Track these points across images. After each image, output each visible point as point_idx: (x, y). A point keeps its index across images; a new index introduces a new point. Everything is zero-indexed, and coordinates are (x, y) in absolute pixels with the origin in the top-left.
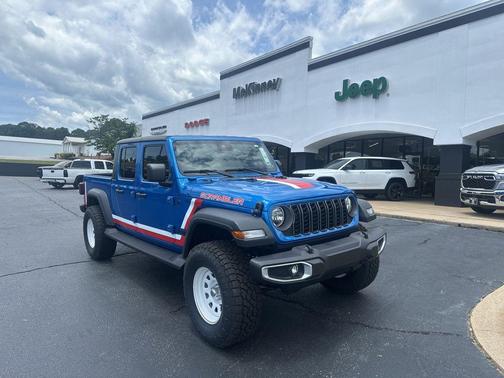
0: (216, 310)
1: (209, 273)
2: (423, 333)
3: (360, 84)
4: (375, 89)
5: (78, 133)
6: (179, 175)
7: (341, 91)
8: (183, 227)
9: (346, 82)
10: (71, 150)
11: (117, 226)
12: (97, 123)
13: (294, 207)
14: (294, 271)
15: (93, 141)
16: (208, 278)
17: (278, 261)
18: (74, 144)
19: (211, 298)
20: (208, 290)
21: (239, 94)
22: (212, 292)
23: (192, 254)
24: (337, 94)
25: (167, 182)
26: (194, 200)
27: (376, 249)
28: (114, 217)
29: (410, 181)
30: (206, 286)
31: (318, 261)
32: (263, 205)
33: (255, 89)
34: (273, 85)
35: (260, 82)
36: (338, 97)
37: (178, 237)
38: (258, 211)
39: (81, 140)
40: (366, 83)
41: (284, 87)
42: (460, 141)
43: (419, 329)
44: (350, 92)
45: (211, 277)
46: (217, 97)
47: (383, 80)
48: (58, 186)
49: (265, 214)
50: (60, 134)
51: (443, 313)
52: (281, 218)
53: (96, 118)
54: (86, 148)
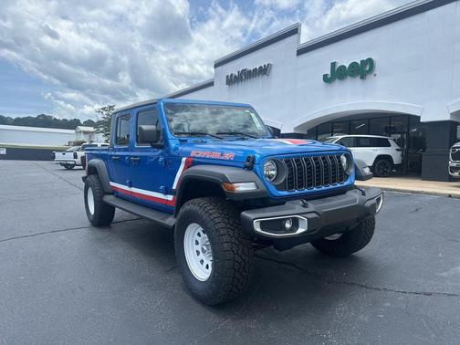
0: (207, 267)
1: (200, 230)
2: (425, 294)
3: (347, 66)
4: (362, 70)
5: (89, 123)
6: (170, 136)
7: (329, 73)
8: (174, 187)
9: (333, 65)
10: (82, 138)
11: (114, 192)
12: (105, 113)
13: (288, 161)
14: (288, 225)
15: (102, 129)
16: (199, 235)
17: (271, 214)
18: (85, 133)
19: (202, 256)
20: (199, 248)
21: (231, 81)
22: (202, 249)
23: (182, 211)
24: (325, 76)
25: (159, 143)
26: (184, 159)
27: (374, 207)
28: (112, 183)
29: (397, 158)
30: (197, 243)
31: (314, 215)
32: (254, 158)
33: (246, 75)
34: (264, 71)
35: (251, 68)
36: (326, 78)
37: (170, 198)
38: (250, 164)
39: (91, 129)
40: (353, 65)
41: (274, 71)
42: (447, 117)
43: (420, 290)
44: (338, 74)
45: (202, 233)
46: (211, 84)
47: (370, 61)
48: (69, 167)
49: (257, 167)
50: (73, 124)
51: (445, 275)
52: (274, 173)
53: (103, 109)
54: (96, 135)
